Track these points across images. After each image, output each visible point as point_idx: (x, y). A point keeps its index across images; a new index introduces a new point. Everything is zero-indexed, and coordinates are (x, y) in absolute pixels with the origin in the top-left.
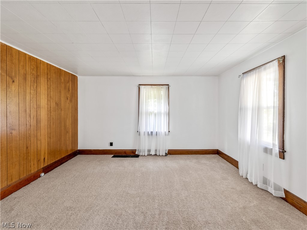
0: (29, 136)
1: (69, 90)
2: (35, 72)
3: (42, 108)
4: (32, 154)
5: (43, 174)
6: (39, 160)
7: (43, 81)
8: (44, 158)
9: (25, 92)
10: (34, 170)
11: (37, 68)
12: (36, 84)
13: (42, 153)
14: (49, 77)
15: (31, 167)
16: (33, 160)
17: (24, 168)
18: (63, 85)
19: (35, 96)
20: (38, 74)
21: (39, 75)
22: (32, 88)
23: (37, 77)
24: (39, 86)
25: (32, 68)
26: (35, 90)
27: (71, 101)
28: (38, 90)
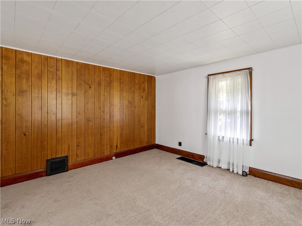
0: (103, 127)
1: (144, 90)
2: (108, 79)
3: (115, 105)
4: (105, 140)
5: (114, 158)
6: (112, 146)
7: (116, 85)
8: (117, 146)
9: (99, 94)
10: (107, 153)
11: (110, 75)
12: (109, 88)
13: (115, 141)
14: (122, 81)
15: (104, 150)
16: (106, 145)
17: (98, 149)
18: (137, 87)
19: (109, 97)
20: (111, 79)
21: (112, 81)
22: (106, 91)
23: (110, 82)
24: (112, 89)
25: (106, 76)
26: (108, 92)
27: (147, 99)
28: (111, 92)
